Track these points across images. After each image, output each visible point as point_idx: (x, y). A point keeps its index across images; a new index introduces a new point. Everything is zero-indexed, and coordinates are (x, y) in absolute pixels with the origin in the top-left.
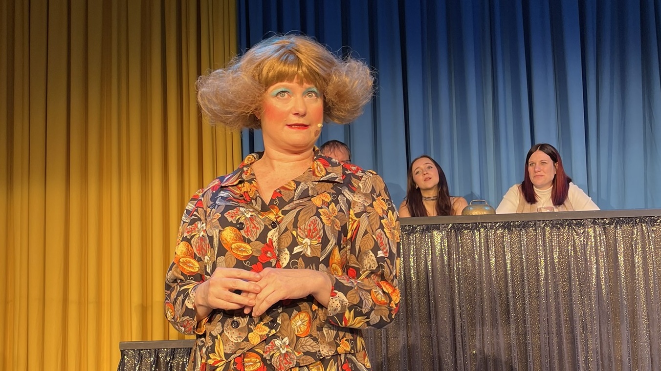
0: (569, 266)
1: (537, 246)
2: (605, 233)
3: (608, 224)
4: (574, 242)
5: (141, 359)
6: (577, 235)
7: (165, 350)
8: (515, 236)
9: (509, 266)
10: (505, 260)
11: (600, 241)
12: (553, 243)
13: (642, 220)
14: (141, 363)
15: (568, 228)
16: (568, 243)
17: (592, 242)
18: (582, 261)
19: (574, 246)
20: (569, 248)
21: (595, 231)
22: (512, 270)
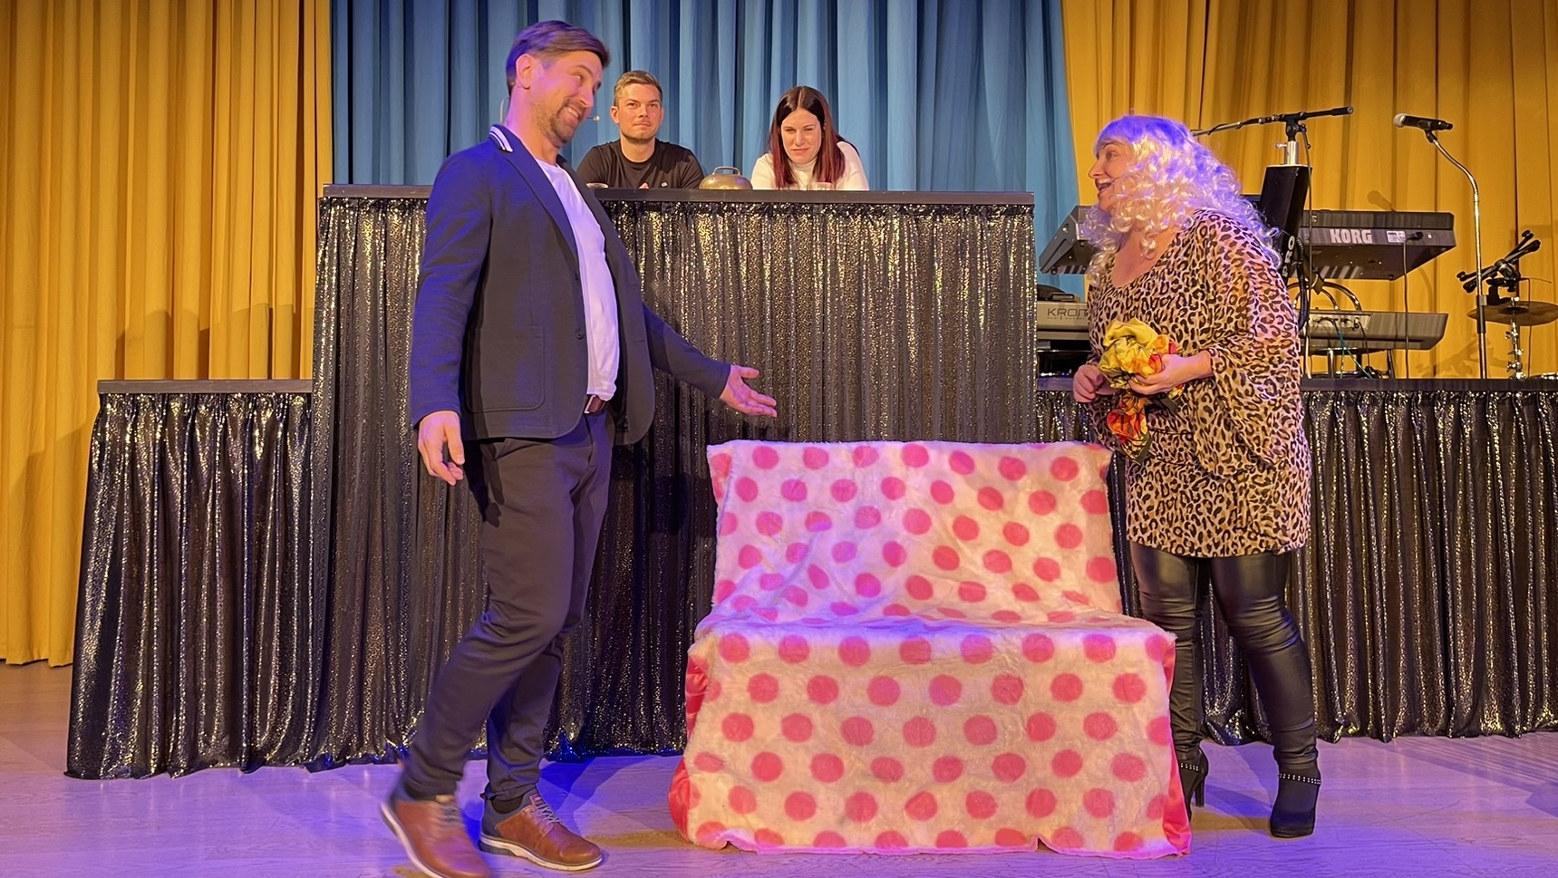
0: (860, 278)
1: (812, 244)
2: (917, 227)
3: (922, 214)
4: (871, 242)
6: (875, 229)
7: (182, 395)
8: (779, 226)
9: (767, 274)
10: (762, 264)
11: (909, 240)
12: (838, 241)
13: (974, 211)
14: (136, 418)
15: (862, 217)
16: (859, 242)
18: (880, 270)
22: (772, 281)
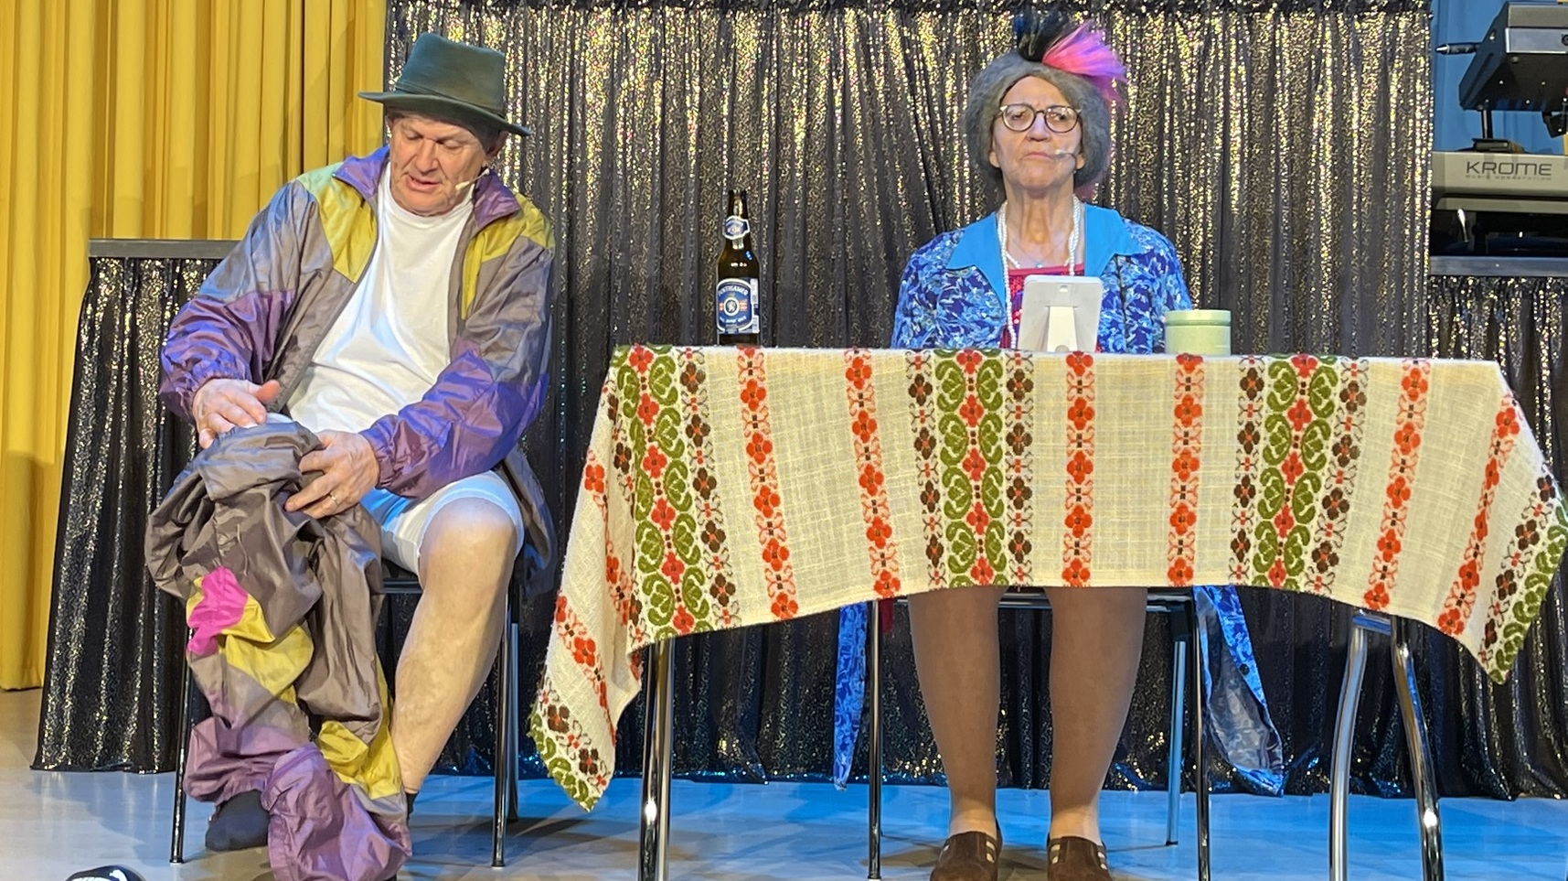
0: (1162, 105)
2: (1250, 30)
3: (1256, 10)
4: (1176, 49)
5: (140, 283)
6: (1185, 33)
7: (199, 262)
11: (1237, 51)
12: (1129, 51)
14: (138, 292)
15: (1166, 16)
16: (1161, 51)
17: (1216, 53)
18: (1192, 93)
19: (1175, 59)
20: (1165, 61)
21: (1225, 28)
